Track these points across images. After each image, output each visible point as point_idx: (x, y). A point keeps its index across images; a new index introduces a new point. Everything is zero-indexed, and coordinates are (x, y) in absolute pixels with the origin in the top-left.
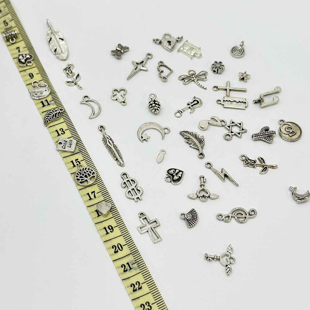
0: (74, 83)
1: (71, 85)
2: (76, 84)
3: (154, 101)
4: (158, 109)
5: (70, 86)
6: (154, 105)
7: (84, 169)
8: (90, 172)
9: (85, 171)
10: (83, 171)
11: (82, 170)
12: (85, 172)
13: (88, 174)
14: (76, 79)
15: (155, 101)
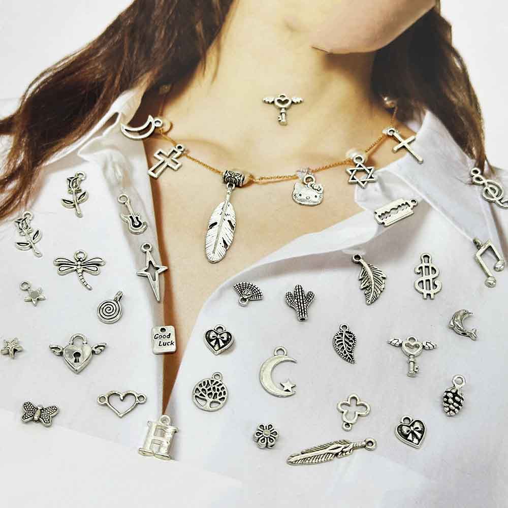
0: (28, 246)
1: (23, 249)
2: (31, 247)
3: (453, 394)
4: (456, 410)
5: (21, 250)
6: (451, 401)
7: (218, 384)
8: (221, 393)
9: (216, 388)
10: (214, 385)
11: (213, 383)
12: (214, 388)
13: (216, 394)
14: (34, 239)
15: (455, 394)
